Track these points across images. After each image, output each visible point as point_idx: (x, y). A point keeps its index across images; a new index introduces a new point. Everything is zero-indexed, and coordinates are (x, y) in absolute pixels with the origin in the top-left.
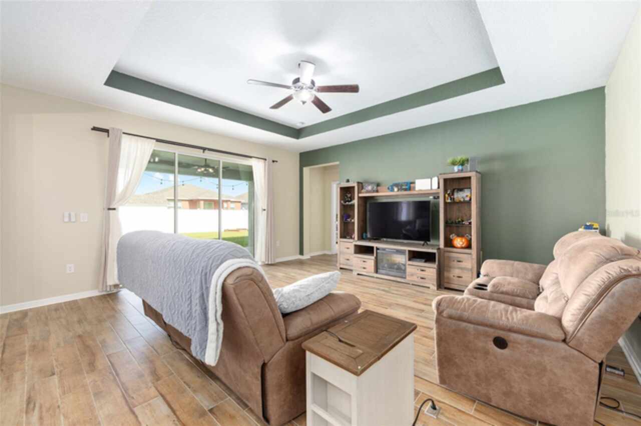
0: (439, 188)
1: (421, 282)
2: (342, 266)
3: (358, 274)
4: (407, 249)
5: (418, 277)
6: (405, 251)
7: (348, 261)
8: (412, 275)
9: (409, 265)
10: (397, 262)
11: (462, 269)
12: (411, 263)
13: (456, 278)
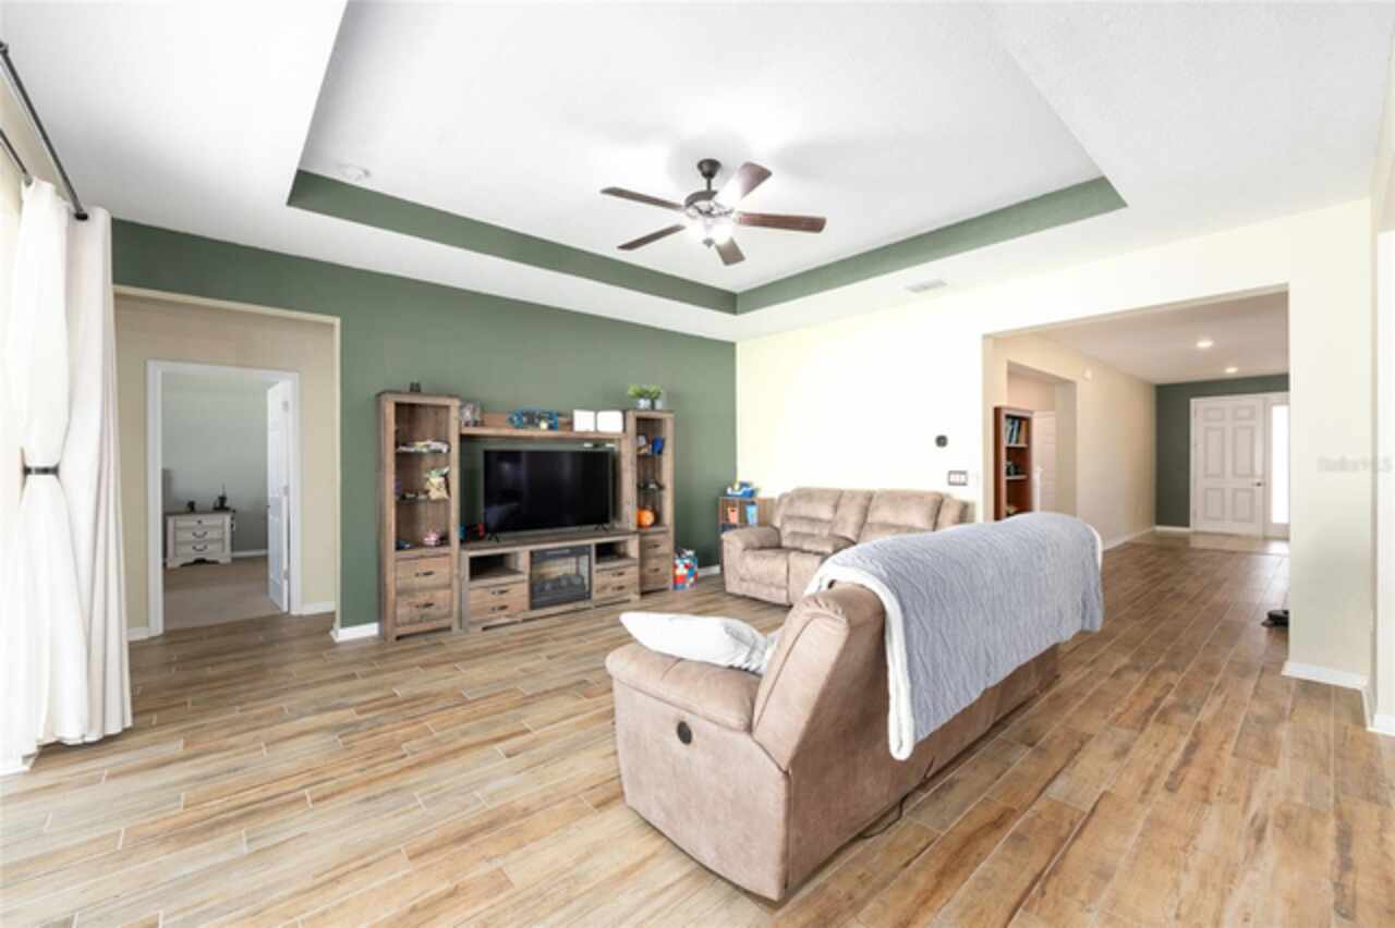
0: (625, 430)
1: (618, 596)
2: (401, 631)
3: (485, 629)
4: (593, 542)
5: (613, 589)
6: (589, 546)
7: (427, 610)
8: (604, 588)
9: (598, 571)
10: (560, 574)
11: (657, 557)
12: (600, 566)
13: (652, 575)
